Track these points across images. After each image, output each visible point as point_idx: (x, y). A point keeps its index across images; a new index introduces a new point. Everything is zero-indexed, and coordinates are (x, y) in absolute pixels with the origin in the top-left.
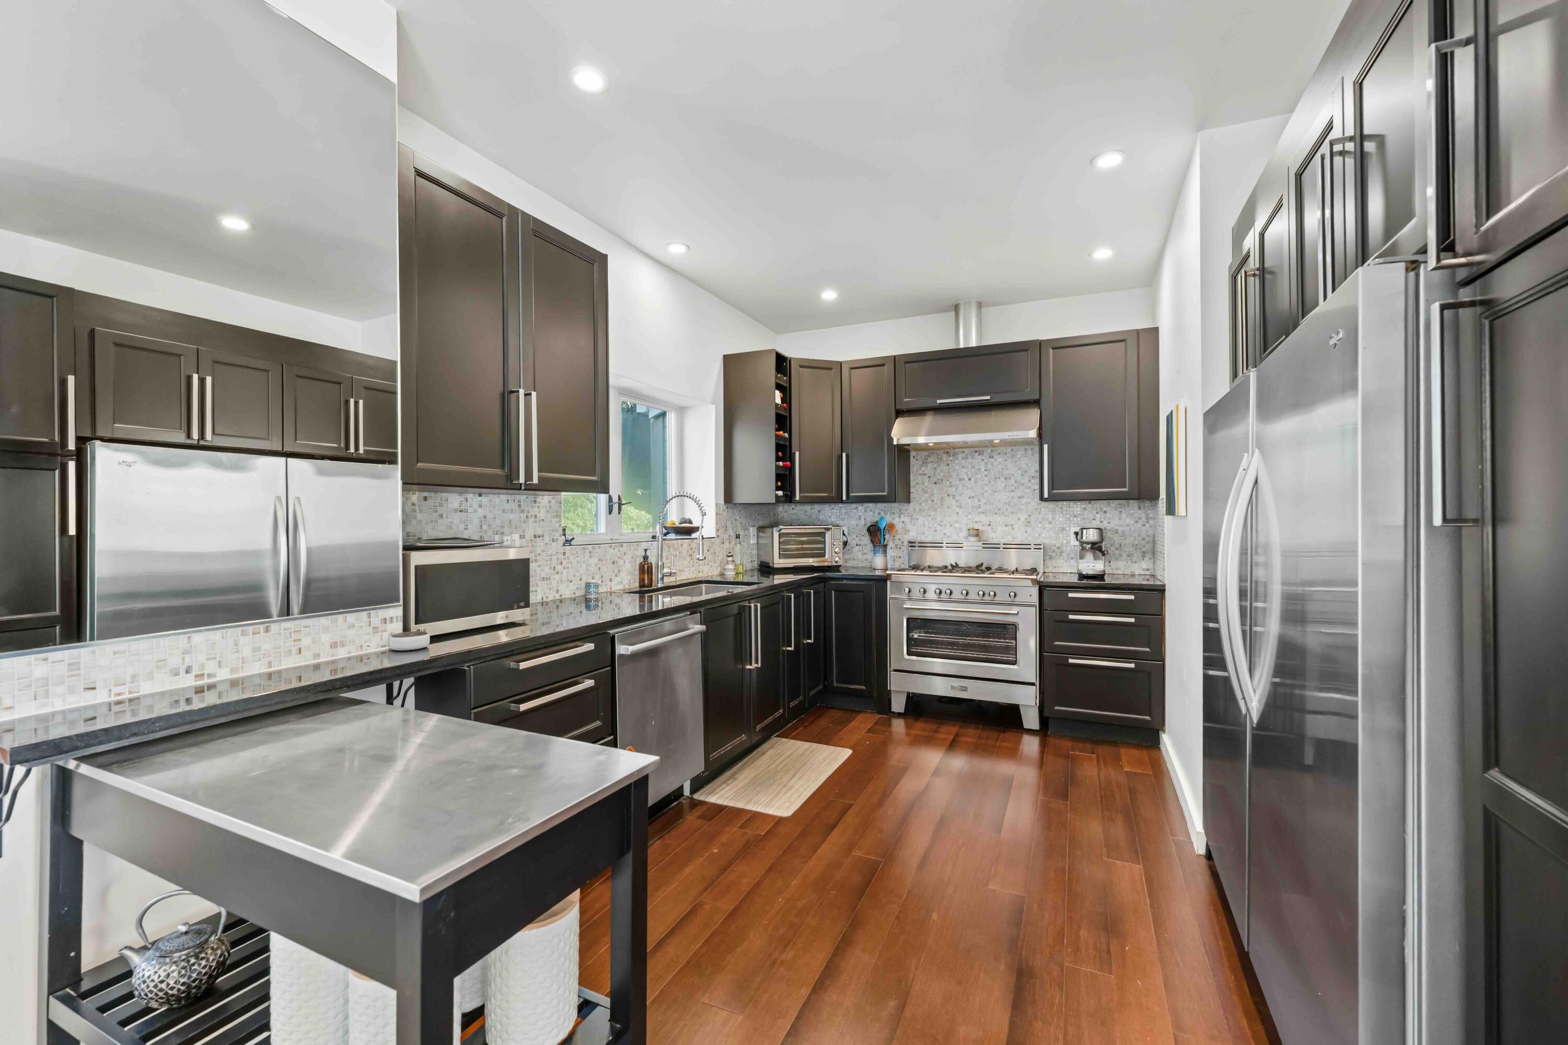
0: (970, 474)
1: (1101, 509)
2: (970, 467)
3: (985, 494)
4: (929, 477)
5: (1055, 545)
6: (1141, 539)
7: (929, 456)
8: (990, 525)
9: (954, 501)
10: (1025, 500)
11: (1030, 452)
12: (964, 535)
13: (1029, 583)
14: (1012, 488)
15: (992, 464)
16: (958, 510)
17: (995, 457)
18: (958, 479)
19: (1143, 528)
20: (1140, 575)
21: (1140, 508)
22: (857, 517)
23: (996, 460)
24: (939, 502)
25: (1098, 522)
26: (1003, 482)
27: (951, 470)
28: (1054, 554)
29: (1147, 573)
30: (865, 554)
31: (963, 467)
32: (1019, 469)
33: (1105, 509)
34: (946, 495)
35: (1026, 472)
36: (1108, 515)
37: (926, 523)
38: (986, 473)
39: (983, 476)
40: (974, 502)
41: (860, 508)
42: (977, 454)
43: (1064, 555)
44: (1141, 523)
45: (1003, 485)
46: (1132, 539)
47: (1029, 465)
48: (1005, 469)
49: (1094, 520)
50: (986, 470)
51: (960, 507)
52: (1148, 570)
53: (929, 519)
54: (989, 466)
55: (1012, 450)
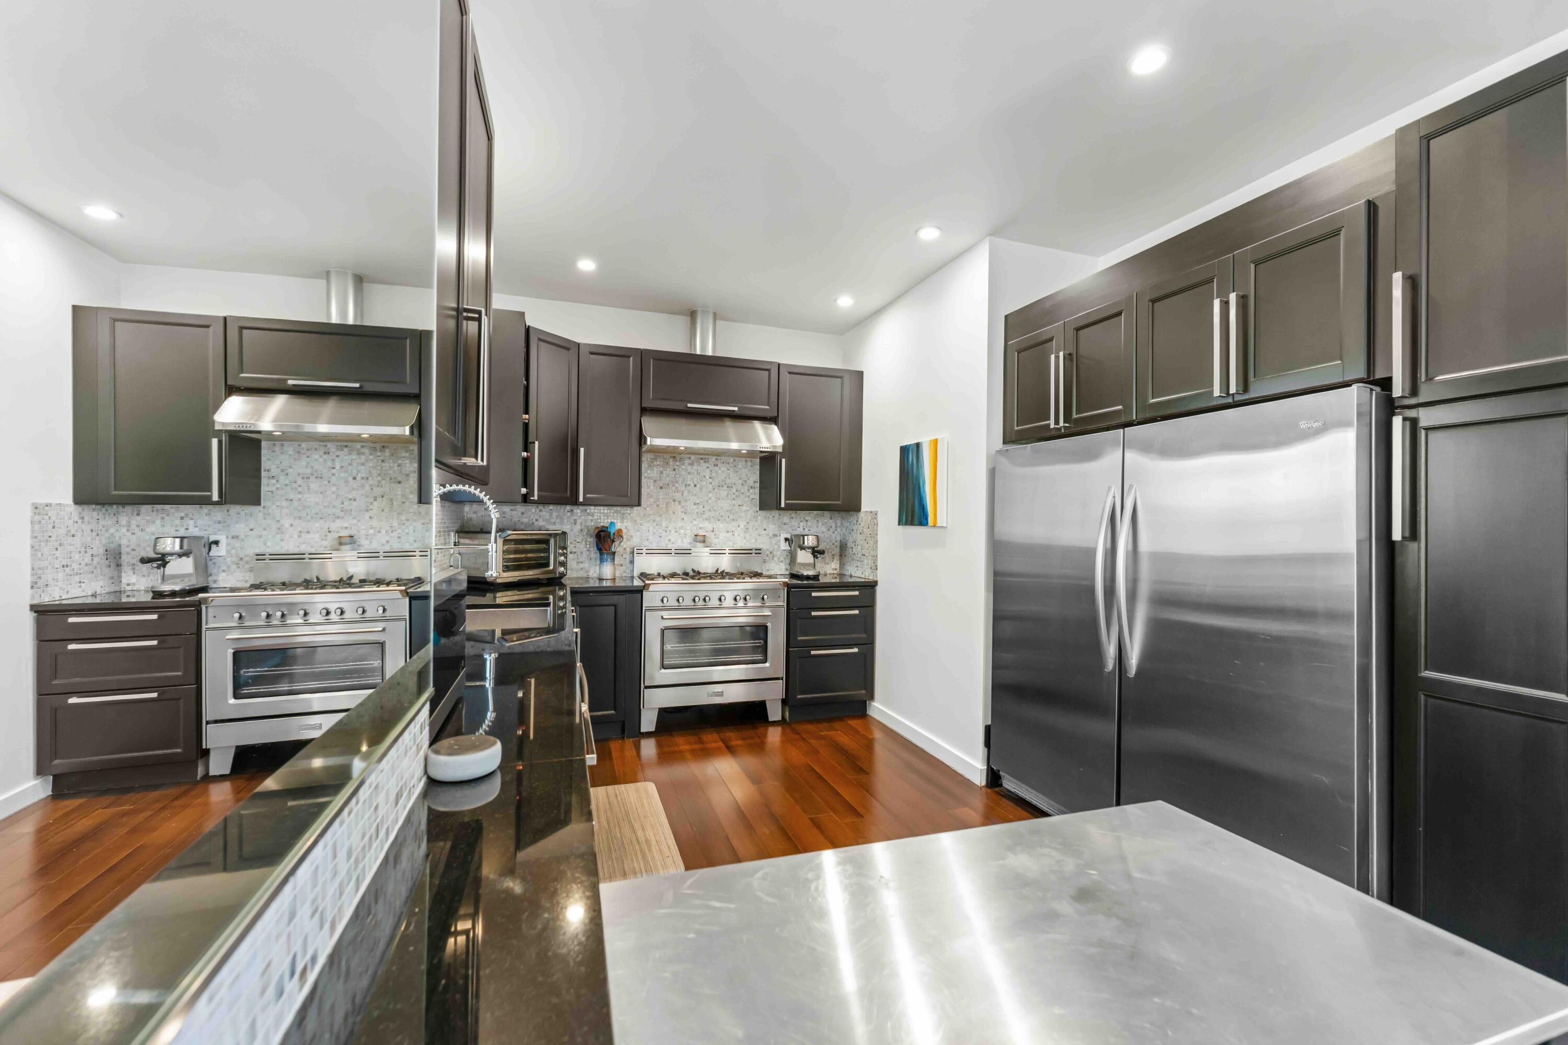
0: (695, 480)
1: (804, 518)
2: (695, 473)
3: (710, 501)
4: (655, 481)
5: (768, 550)
6: (831, 544)
7: (656, 460)
8: (713, 531)
9: (680, 507)
10: (744, 508)
11: (749, 464)
12: (688, 541)
13: (777, 586)
14: (734, 496)
15: (717, 472)
16: (683, 516)
17: (720, 465)
18: (684, 485)
19: (833, 535)
20: (830, 574)
21: (831, 519)
22: (572, 521)
23: (720, 468)
24: (665, 506)
25: (802, 530)
26: (725, 490)
27: (677, 476)
28: (767, 558)
29: (835, 572)
30: (581, 562)
31: (689, 473)
32: (740, 479)
33: (807, 518)
34: (671, 500)
35: (745, 482)
36: (809, 523)
37: (651, 528)
38: (710, 480)
39: (708, 483)
40: (699, 508)
41: (575, 511)
42: (702, 461)
43: (776, 559)
44: (831, 530)
45: (726, 493)
46: (826, 544)
47: (748, 476)
48: (728, 478)
49: (799, 527)
50: (710, 478)
51: (686, 513)
52: (836, 569)
53: (654, 524)
54: (714, 474)
55: (734, 460)
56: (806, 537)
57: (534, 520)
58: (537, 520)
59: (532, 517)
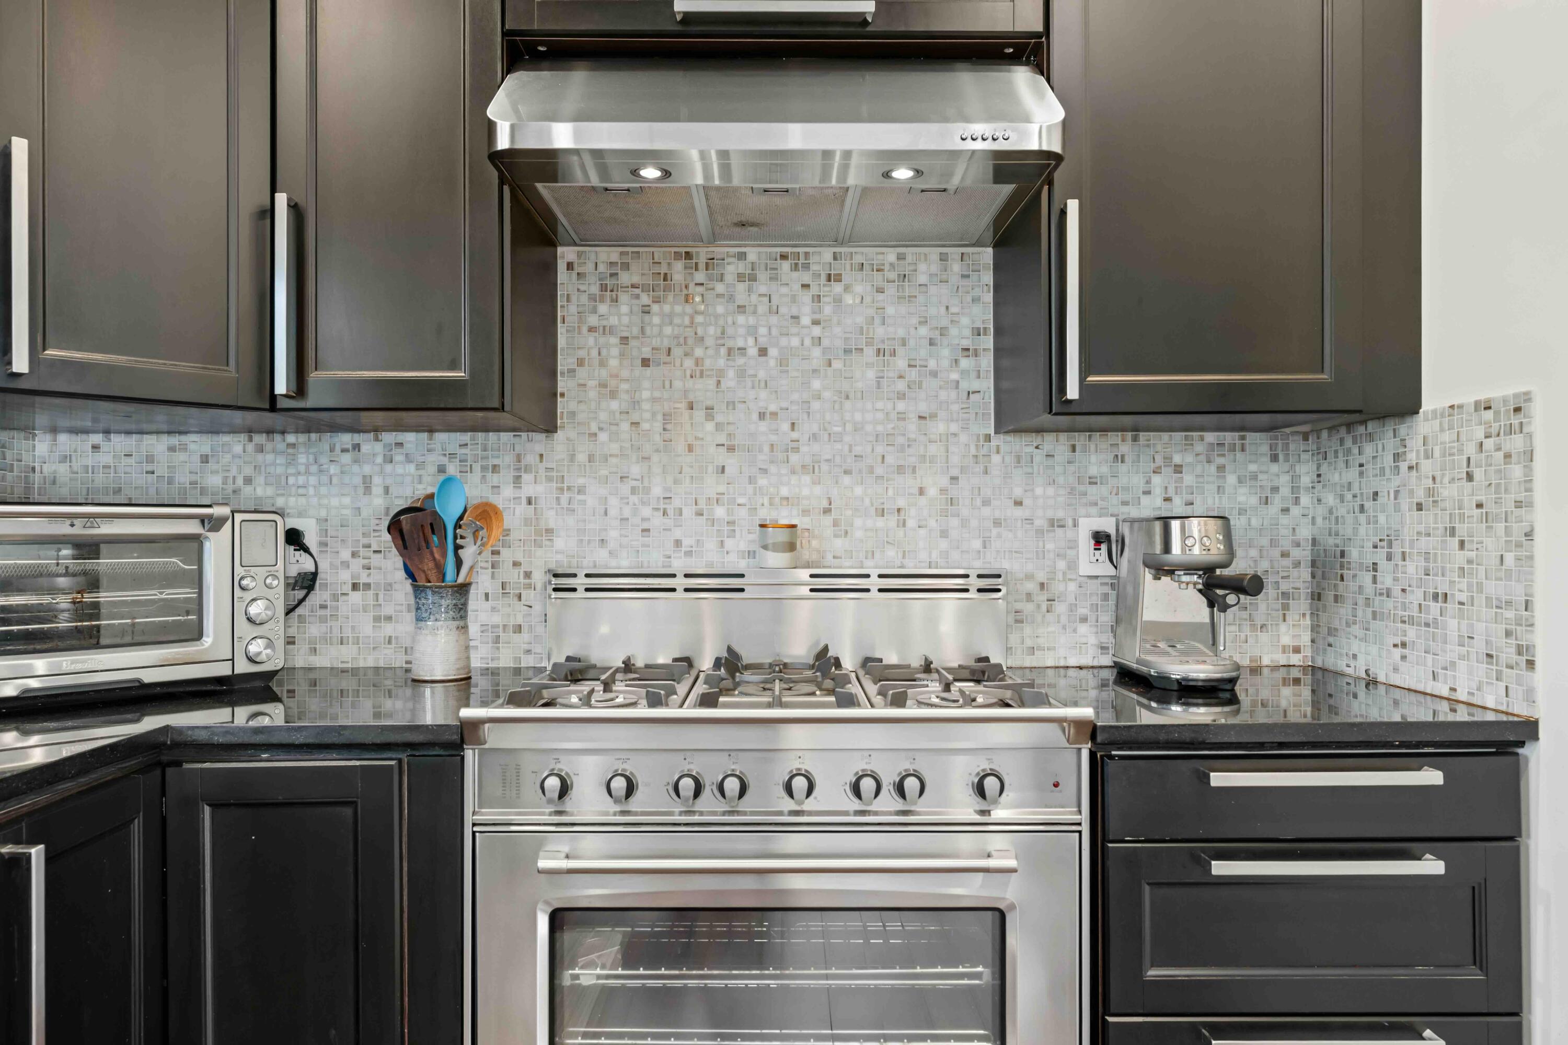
0: (763, 331)
1: (1168, 459)
2: (762, 309)
3: (816, 405)
4: (624, 340)
5: (1029, 577)
6: (1276, 553)
7: (626, 266)
8: (827, 511)
9: (710, 426)
10: (940, 427)
11: (956, 267)
12: (743, 546)
13: (1054, 734)
14: (901, 386)
15: (838, 300)
16: (722, 457)
17: (846, 278)
18: (723, 351)
19: (1284, 520)
20: (1275, 668)
21: (1274, 458)
22: (358, 480)
23: (847, 289)
24: (658, 426)
25: (1159, 502)
26: (868, 365)
27: (699, 319)
28: (1028, 608)
29: (1296, 659)
30: (389, 618)
31: (741, 309)
32: (924, 322)
33: (1177, 459)
34: (682, 406)
35: (943, 331)
36: (1188, 479)
37: (613, 502)
38: (817, 331)
39: (808, 342)
40: (776, 431)
41: (365, 448)
42: (786, 265)
43: (1061, 608)
44: (1277, 502)
45: (871, 374)
46: (1254, 553)
47: (953, 310)
48: (877, 321)
49: (1147, 493)
50: (816, 322)
51: (731, 449)
52: (1297, 650)
53: (625, 489)
54: (828, 310)
55: (901, 257)
56: (1175, 525)
57: (240, 481)
58: (248, 481)
59: (234, 471)
